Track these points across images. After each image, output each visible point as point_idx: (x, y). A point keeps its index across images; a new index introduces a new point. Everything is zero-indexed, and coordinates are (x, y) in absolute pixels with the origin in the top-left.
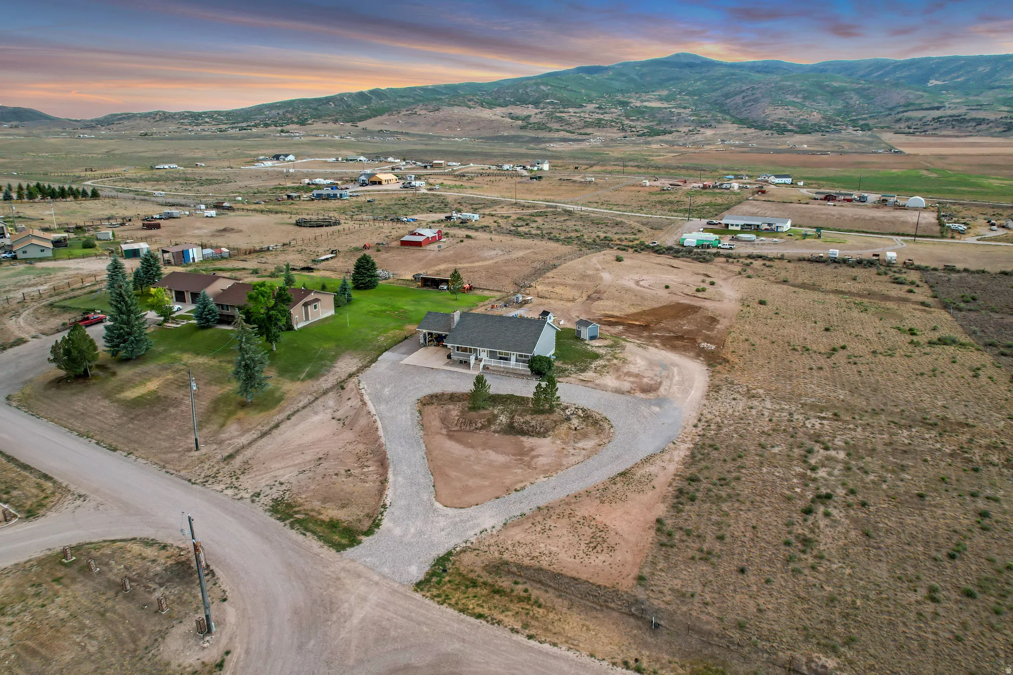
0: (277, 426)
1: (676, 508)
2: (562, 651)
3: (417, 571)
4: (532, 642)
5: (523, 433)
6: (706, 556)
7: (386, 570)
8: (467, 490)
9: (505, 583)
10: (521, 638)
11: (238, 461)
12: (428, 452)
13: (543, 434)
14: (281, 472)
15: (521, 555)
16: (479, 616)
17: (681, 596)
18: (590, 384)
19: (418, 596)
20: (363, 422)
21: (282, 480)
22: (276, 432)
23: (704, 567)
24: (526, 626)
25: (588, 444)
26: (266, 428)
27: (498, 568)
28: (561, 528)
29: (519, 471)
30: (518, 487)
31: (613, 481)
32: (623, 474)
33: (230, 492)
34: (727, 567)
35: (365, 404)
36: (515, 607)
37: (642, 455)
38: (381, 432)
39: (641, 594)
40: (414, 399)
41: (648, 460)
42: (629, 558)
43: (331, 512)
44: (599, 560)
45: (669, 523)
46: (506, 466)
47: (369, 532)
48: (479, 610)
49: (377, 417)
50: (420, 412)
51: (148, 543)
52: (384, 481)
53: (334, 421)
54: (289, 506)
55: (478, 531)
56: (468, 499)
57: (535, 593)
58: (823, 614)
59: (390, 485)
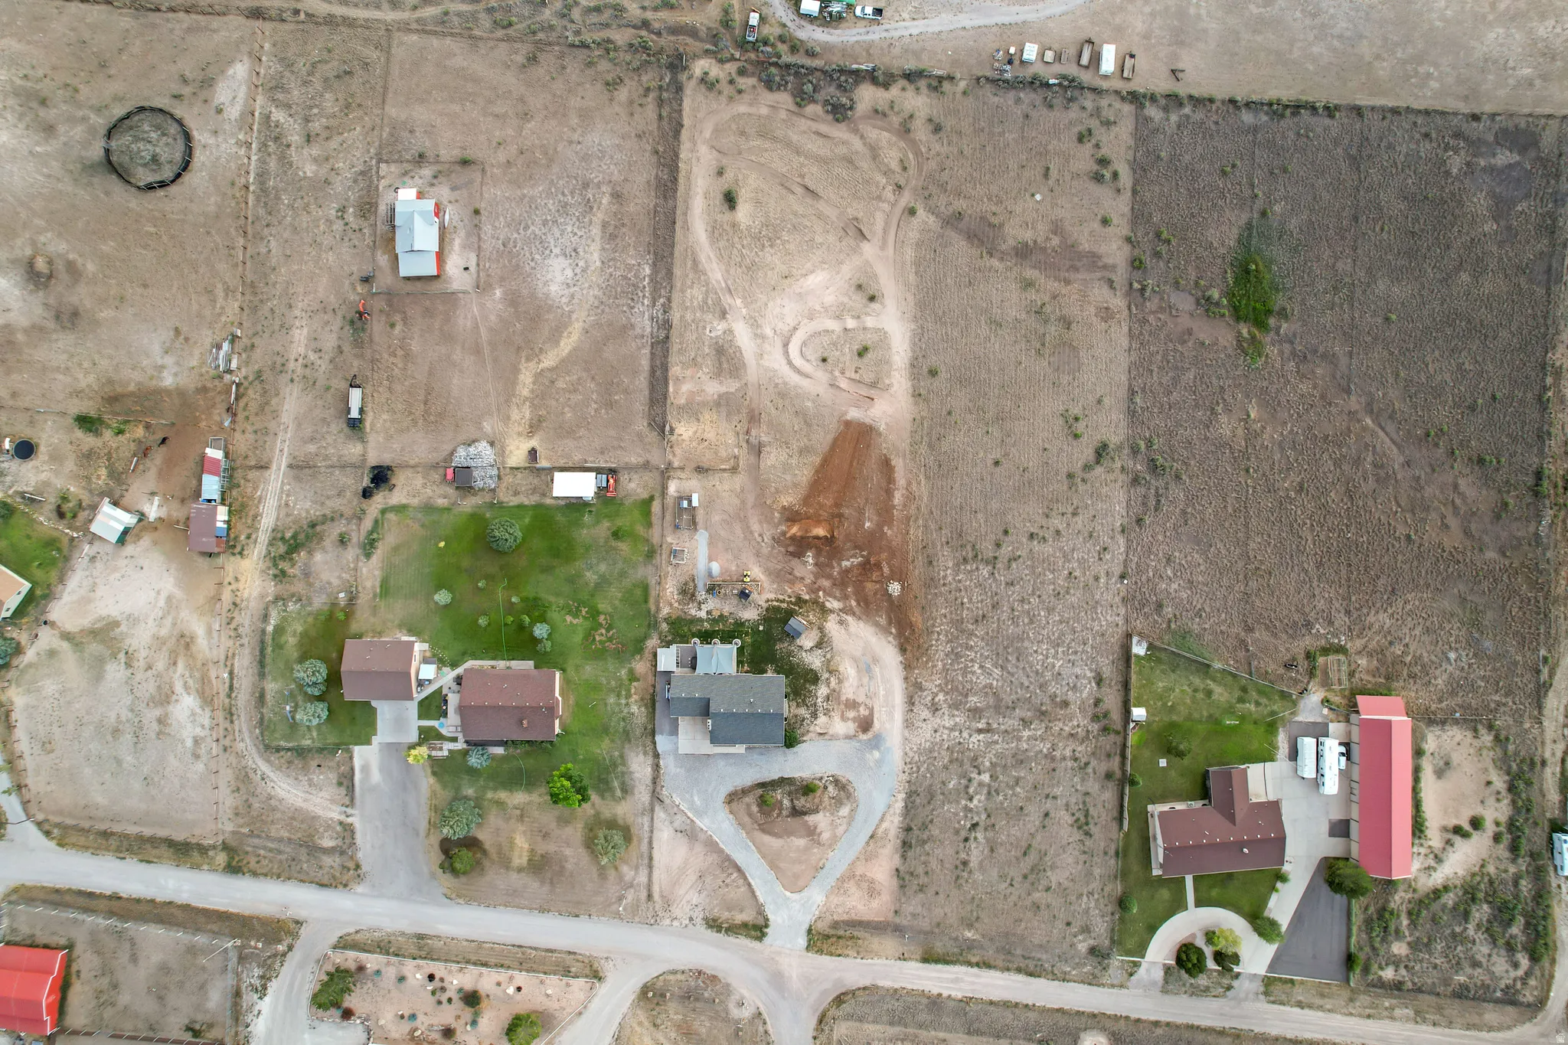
0: (651, 858)
1: (904, 857)
2: (876, 961)
3: (802, 941)
4: (864, 961)
5: (805, 813)
6: (922, 889)
7: (789, 946)
8: (796, 877)
9: (841, 933)
10: (859, 960)
11: (656, 896)
12: (760, 852)
13: (816, 811)
14: (688, 897)
15: (840, 916)
16: (839, 955)
17: (914, 915)
18: (826, 737)
19: (810, 954)
20: (702, 836)
21: (694, 902)
22: (655, 862)
23: (921, 895)
24: (858, 953)
25: (844, 811)
26: (646, 861)
27: (835, 925)
28: (851, 886)
29: (816, 850)
30: (821, 865)
31: (867, 843)
32: (872, 837)
33: (676, 923)
34: (931, 891)
35: (692, 821)
36: (849, 943)
37: (879, 815)
38: (722, 846)
39: (897, 920)
40: (721, 803)
41: (882, 820)
42: (888, 897)
43: (740, 918)
44: (875, 904)
45: (902, 869)
46: (807, 849)
47: (767, 926)
48: (838, 952)
49: (709, 833)
50: (731, 812)
51: (674, 972)
52: (749, 885)
53: (679, 834)
54: (714, 920)
55: (816, 906)
56: (801, 883)
57: (855, 933)
58: (969, 908)
59: (754, 887)
